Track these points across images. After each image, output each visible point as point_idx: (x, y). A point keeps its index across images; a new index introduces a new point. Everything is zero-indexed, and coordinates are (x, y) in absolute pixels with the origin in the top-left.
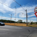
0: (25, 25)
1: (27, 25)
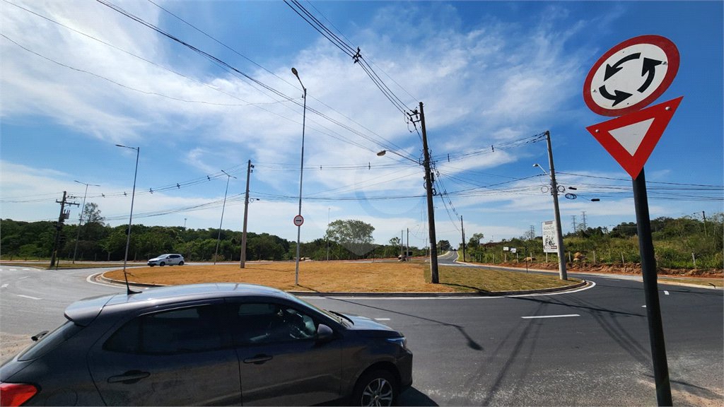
0: (413, 277)
1: (435, 280)
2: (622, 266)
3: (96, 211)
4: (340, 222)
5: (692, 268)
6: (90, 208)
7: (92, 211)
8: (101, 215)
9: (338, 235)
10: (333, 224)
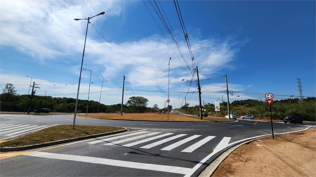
2: (240, 116)
3: (12, 87)
4: (134, 97)
5: (259, 116)
6: (9, 86)
7: (10, 87)
8: (14, 90)
9: (132, 103)
10: (131, 98)
